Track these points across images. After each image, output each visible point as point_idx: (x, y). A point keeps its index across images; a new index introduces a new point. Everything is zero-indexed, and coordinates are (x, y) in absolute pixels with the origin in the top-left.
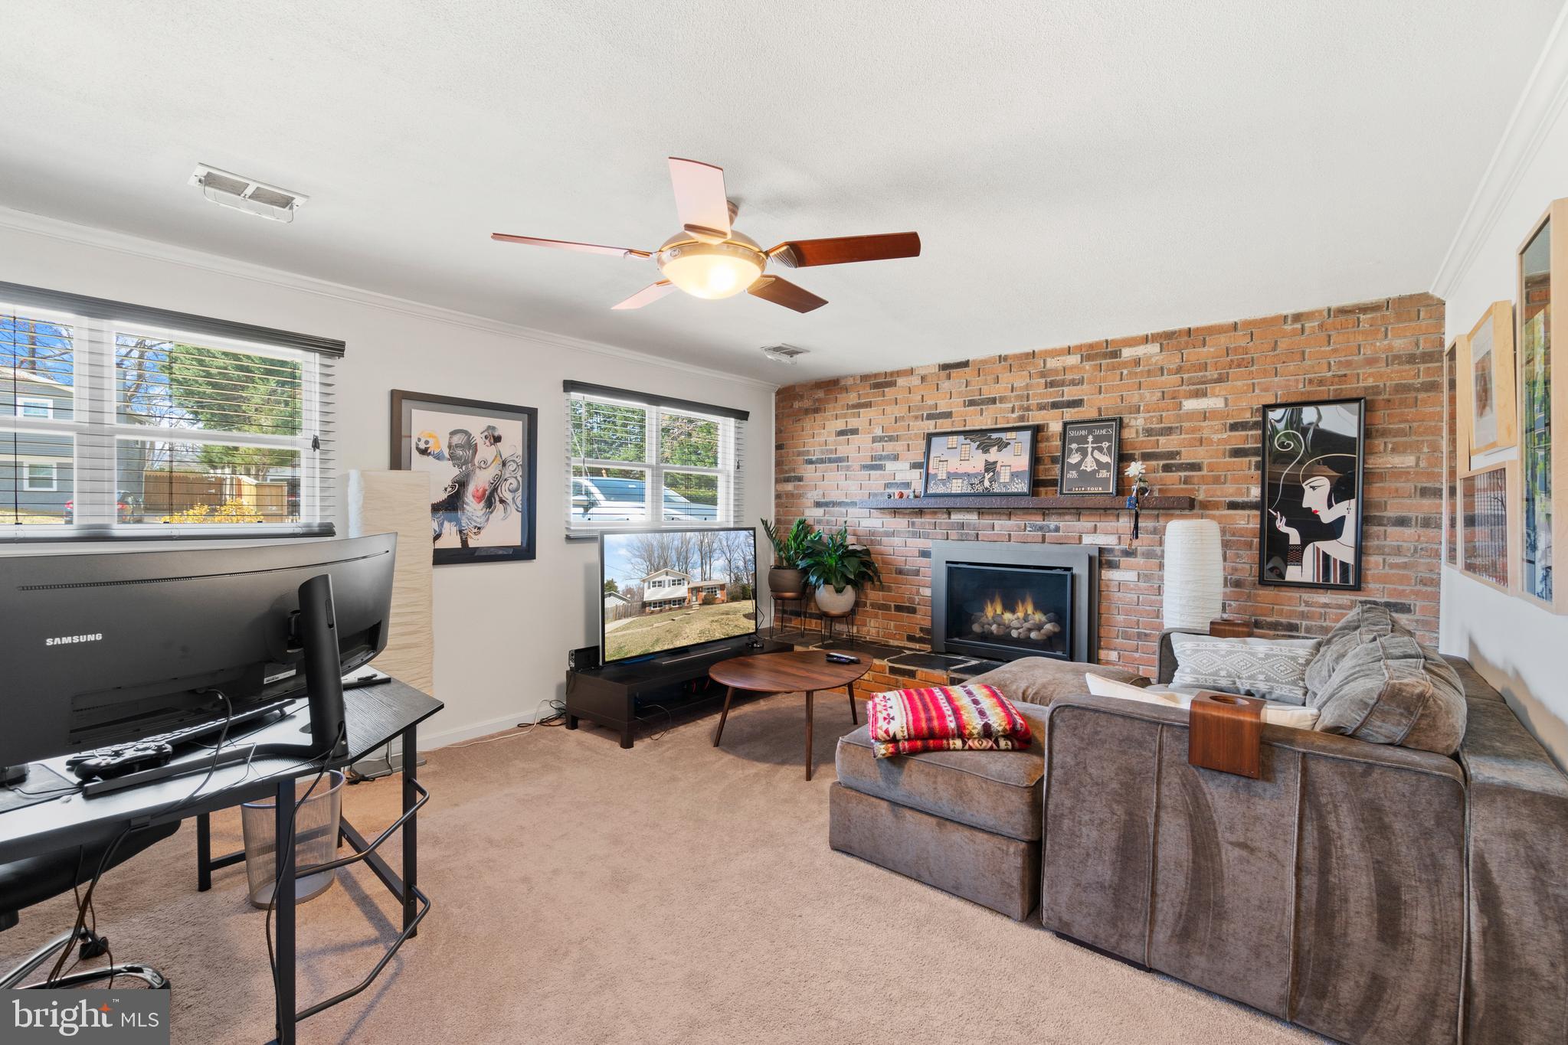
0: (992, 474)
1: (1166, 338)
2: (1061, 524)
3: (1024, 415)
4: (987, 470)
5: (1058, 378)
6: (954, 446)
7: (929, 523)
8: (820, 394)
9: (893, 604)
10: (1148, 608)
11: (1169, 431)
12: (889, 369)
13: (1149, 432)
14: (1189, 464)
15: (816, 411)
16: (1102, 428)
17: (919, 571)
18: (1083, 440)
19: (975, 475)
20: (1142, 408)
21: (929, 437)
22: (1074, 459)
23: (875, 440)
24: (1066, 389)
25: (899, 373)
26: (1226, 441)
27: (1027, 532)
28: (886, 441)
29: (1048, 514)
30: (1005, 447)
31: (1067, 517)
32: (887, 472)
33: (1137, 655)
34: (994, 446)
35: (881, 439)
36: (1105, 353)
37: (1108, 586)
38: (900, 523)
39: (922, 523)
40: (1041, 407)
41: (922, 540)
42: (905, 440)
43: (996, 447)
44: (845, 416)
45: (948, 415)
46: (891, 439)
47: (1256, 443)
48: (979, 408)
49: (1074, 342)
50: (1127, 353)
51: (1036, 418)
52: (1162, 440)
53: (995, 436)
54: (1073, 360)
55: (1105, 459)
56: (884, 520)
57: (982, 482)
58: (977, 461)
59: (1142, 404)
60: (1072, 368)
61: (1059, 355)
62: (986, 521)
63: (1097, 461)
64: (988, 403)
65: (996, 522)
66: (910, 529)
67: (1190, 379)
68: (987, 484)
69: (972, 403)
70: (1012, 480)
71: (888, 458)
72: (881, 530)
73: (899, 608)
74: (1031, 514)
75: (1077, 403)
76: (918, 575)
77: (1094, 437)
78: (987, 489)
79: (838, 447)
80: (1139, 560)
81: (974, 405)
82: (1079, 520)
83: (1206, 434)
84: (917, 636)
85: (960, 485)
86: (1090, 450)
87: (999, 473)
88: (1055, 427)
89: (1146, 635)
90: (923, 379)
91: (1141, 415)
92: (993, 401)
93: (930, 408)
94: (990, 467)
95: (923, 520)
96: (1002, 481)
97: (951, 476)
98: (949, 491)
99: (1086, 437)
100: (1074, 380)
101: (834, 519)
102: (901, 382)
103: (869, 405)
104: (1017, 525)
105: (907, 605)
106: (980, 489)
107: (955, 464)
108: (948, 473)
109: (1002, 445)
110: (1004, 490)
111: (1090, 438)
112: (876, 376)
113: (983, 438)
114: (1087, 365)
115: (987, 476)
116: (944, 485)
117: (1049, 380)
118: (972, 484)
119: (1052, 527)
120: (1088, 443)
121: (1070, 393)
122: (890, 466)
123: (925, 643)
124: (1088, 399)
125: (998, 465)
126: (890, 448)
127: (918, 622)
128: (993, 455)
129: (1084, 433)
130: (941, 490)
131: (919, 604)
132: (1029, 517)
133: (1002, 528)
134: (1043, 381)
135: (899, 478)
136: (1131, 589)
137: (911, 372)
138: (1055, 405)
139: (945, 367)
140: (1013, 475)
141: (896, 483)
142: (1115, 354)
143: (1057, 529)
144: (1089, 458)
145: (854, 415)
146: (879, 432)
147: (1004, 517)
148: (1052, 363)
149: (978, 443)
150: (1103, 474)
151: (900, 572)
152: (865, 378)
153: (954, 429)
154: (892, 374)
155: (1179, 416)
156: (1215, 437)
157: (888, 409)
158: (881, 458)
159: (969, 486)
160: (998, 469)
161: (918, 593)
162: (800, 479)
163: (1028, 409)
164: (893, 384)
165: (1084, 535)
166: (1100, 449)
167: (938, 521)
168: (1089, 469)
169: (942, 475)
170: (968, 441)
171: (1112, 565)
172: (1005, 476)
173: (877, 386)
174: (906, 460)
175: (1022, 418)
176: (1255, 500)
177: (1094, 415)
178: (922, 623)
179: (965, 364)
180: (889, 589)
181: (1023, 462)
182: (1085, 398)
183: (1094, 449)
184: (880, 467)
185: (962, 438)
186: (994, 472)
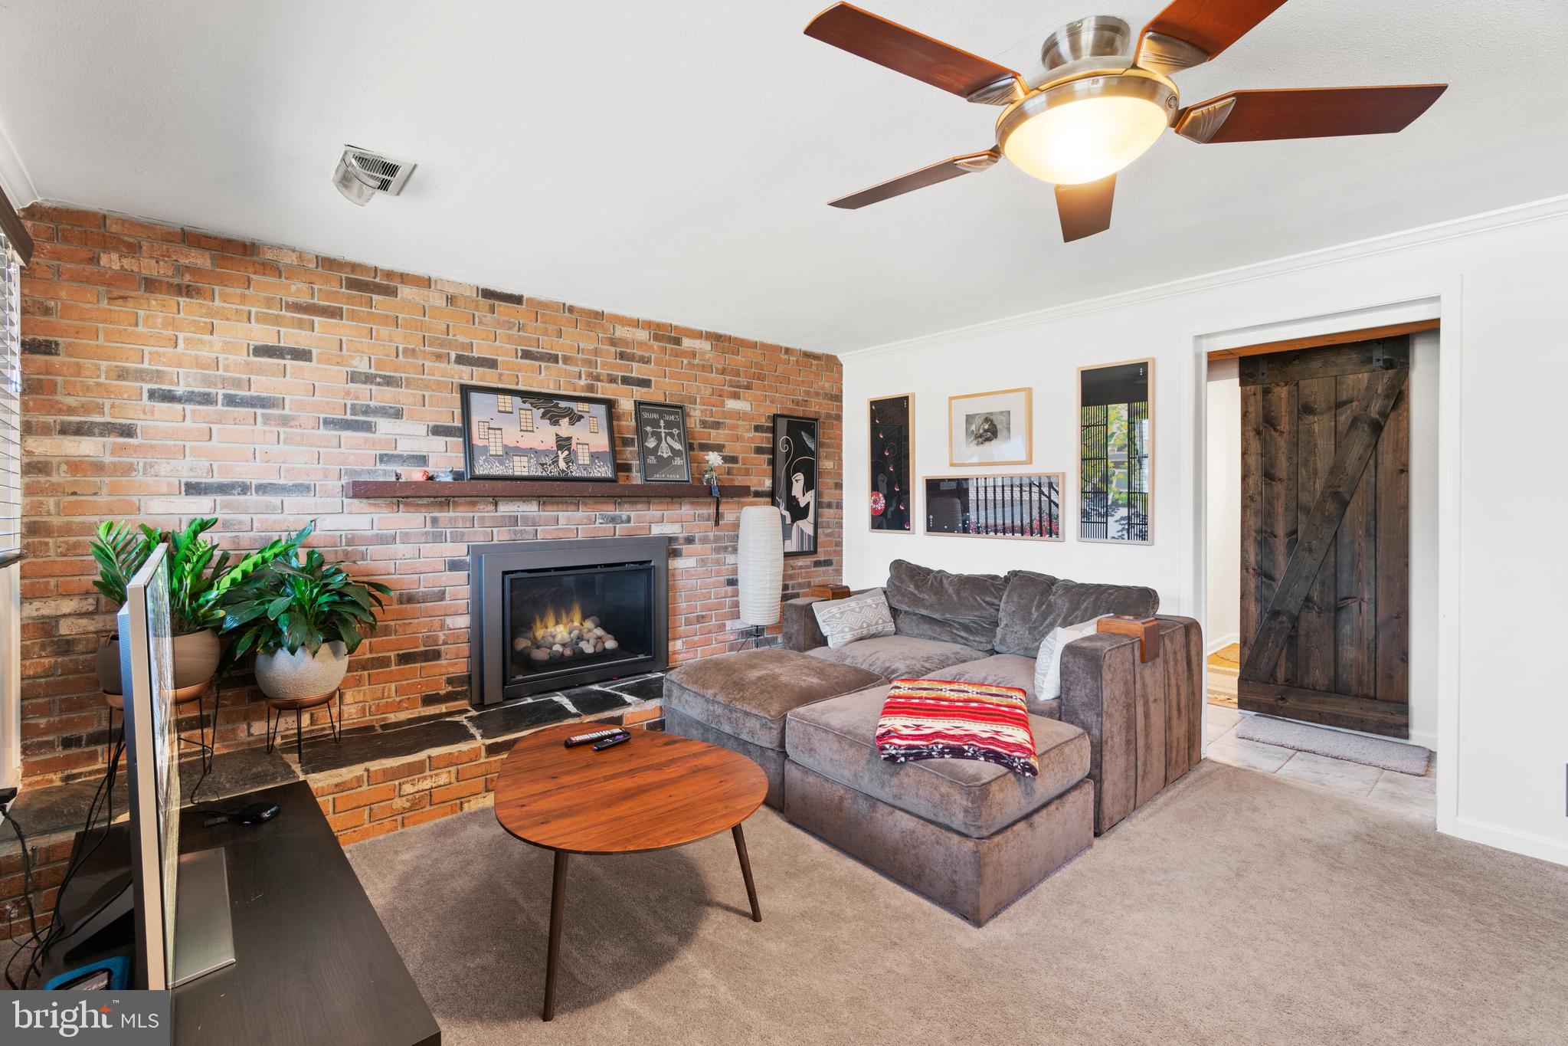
0: (566, 453)
1: (716, 338)
2: (632, 514)
3: (593, 385)
4: (560, 447)
5: (628, 351)
6: (510, 410)
7: (464, 519)
8: (201, 260)
9: (392, 654)
10: (704, 591)
11: (717, 425)
12: (385, 264)
13: (704, 424)
14: (730, 457)
15: (187, 291)
16: (670, 413)
17: (444, 593)
18: (655, 424)
19: (546, 453)
20: (698, 400)
21: (466, 391)
22: (651, 443)
23: (354, 377)
24: (635, 365)
25: (404, 278)
26: (751, 440)
27: (597, 525)
28: (379, 384)
29: (620, 504)
30: (579, 420)
31: (639, 506)
32: (377, 436)
33: (696, 638)
34: (565, 417)
35: (368, 379)
36: (668, 336)
37: (674, 575)
38: (412, 520)
39: (451, 519)
40: (612, 380)
41: (449, 545)
42: (418, 388)
43: (567, 419)
44: (276, 321)
45: (492, 364)
46: (389, 381)
47: (769, 443)
48: (537, 363)
49: (644, 316)
50: (687, 343)
51: (604, 390)
52: (713, 432)
53: (563, 404)
54: (642, 335)
55: (678, 446)
56: (376, 517)
57: (555, 462)
58: (545, 435)
59: (698, 396)
60: (641, 344)
61: (629, 325)
62: (550, 513)
63: (671, 447)
64: (548, 360)
65: (560, 514)
66: (429, 529)
67: (730, 381)
68: (562, 465)
69: (527, 355)
70: (592, 462)
71: (383, 412)
72: (370, 533)
73: (405, 659)
74: (602, 503)
75: (645, 383)
76: (442, 599)
77: (665, 422)
78: (563, 471)
79: (253, 378)
80: (697, 547)
81: (532, 359)
82: (649, 509)
83: (740, 432)
84: (442, 692)
85: (526, 464)
86: (663, 435)
87: (576, 453)
88: (626, 405)
89: (703, 617)
90: (451, 300)
91: (698, 406)
92: (555, 359)
93: (463, 346)
94: (563, 443)
95: (451, 514)
96: (580, 462)
97: (510, 452)
98: (510, 472)
99: (658, 421)
100: (643, 357)
101: (246, 518)
102: (406, 292)
103: (334, 313)
104: (587, 516)
105: (422, 649)
106: (555, 473)
107: (512, 435)
108: (505, 447)
109: (575, 418)
110: (585, 474)
111: (662, 423)
112: (354, 267)
113: (549, 405)
114: (656, 345)
115: (562, 455)
116: (502, 463)
117: (618, 350)
118: (542, 465)
119: (624, 517)
120: (660, 428)
121: (637, 371)
122: (385, 426)
123: (456, 699)
124: (656, 381)
125: (574, 442)
126: (383, 396)
127: (443, 670)
128: (565, 428)
129: (656, 416)
130: (497, 470)
131: (445, 643)
132: (599, 507)
133: (569, 519)
134: (613, 349)
135: (405, 447)
136: (694, 575)
137: (426, 283)
138: (626, 381)
139: (488, 294)
140: (594, 456)
141: (400, 456)
142: (677, 341)
143: (629, 520)
144: (664, 444)
145: (300, 325)
146: (363, 367)
147: (572, 507)
148: (621, 332)
149: (542, 410)
150: (678, 461)
151: (410, 599)
152: (329, 264)
153: (500, 386)
154: (389, 274)
155: (724, 412)
156: (746, 435)
157: (384, 331)
158: (367, 410)
159: (539, 467)
160: (573, 446)
161: (442, 627)
162: (127, 431)
163: (597, 378)
164: (391, 292)
165: (653, 525)
166: (672, 436)
167: (476, 515)
168: (665, 456)
169: (496, 449)
170: (528, 406)
171: (676, 553)
172: (583, 458)
173: (353, 284)
174: (420, 419)
175: (591, 388)
176: (768, 489)
177: (660, 399)
178: (451, 670)
179: (517, 300)
180: (386, 631)
181: (601, 441)
182: (653, 379)
183: (667, 434)
184: (368, 427)
185: (518, 400)
186: (569, 449)
